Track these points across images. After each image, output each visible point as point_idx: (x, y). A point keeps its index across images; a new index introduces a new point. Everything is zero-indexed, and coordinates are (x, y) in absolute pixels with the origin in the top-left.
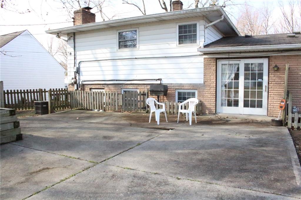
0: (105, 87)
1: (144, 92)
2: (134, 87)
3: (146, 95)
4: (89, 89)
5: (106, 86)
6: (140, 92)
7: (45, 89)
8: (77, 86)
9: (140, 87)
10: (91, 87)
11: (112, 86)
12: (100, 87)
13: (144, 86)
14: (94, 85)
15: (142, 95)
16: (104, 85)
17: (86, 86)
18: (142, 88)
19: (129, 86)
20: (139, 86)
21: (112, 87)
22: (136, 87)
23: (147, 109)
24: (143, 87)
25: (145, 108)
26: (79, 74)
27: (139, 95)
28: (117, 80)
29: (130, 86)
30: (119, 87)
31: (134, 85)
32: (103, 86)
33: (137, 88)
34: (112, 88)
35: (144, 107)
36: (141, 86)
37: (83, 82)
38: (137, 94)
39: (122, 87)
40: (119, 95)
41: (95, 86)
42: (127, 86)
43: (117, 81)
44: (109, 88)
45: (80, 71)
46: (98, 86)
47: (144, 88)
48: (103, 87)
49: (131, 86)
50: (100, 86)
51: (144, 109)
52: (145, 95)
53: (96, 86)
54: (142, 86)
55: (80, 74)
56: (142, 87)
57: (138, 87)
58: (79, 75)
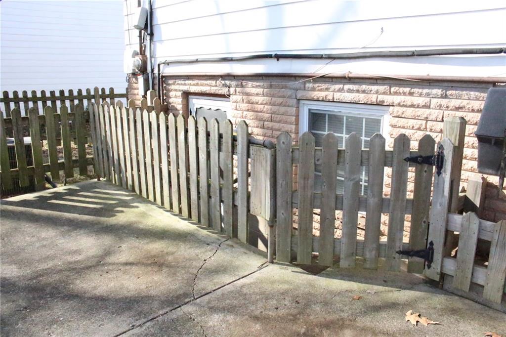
0: (232, 90)
1: (427, 141)
2: (362, 97)
3: (440, 167)
4: (180, 94)
5: (234, 83)
6: (402, 141)
7: (112, 90)
8: (146, 81)
9: (397, 99)
10: (185, 88)
11: (257, 87)
12: (213, 90)
13: (428, 95)
14: (195, 82)
15: (414, 160)
16: (228, 82)
17: (171, 82)
18: (412, 106)
19: (337, 87)
20: (396, 93)
21: (260, 90)
22: (373, 98)
23: (436, 266)
24: (421, 101)
25: (427, 254)
26: (152, 35)
27: (387, 159)
28: (278, 57)
29: (340, 90)
30: (289, 92)
31: (364, 87)
32: (225, 85)
33: (380, 104)
34: (257, 95)
35: (420, 246)
36: (407, 90)
37: (161, 66)
38: (377, 153)
39: (300, 94)
40: (253, 149)
41: (197, 84)
42: (327, 89)
43: (282, 61)
44: (248, 94)
45: (154, 23)
46: (209, 82)
47: (427, 106)
48: (224, 91)
49: (347, 87)
50: (213, 82)
51: (417, 259)
52: (440, 161)
53: (200, 82)
54: (411, 94)
55: (156, 38)
56: (409, 100)
57: (388, 99)
58: (151, 40)
